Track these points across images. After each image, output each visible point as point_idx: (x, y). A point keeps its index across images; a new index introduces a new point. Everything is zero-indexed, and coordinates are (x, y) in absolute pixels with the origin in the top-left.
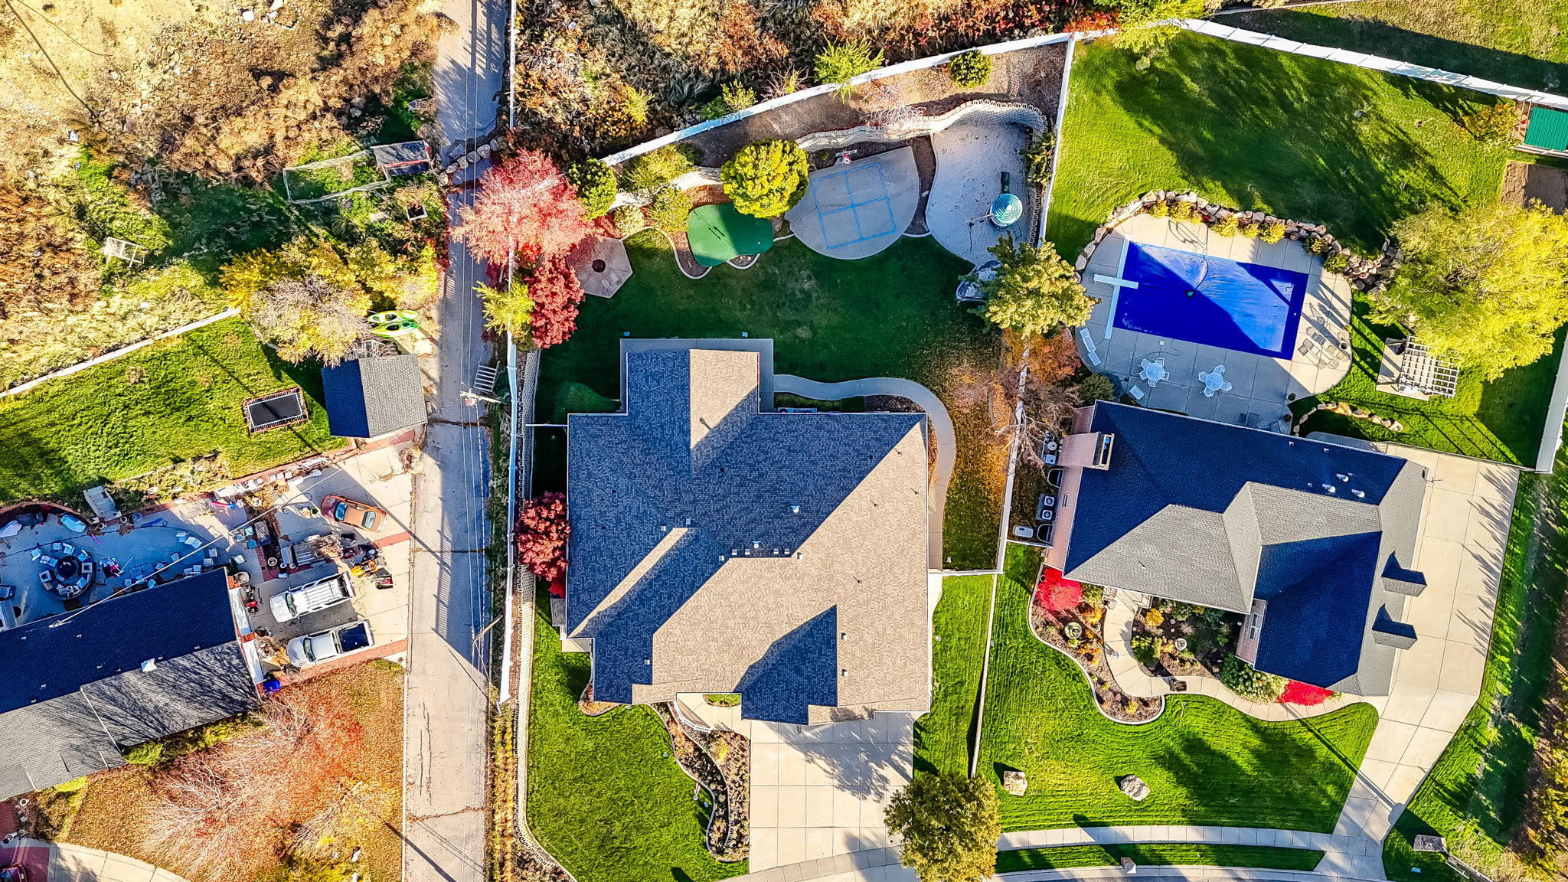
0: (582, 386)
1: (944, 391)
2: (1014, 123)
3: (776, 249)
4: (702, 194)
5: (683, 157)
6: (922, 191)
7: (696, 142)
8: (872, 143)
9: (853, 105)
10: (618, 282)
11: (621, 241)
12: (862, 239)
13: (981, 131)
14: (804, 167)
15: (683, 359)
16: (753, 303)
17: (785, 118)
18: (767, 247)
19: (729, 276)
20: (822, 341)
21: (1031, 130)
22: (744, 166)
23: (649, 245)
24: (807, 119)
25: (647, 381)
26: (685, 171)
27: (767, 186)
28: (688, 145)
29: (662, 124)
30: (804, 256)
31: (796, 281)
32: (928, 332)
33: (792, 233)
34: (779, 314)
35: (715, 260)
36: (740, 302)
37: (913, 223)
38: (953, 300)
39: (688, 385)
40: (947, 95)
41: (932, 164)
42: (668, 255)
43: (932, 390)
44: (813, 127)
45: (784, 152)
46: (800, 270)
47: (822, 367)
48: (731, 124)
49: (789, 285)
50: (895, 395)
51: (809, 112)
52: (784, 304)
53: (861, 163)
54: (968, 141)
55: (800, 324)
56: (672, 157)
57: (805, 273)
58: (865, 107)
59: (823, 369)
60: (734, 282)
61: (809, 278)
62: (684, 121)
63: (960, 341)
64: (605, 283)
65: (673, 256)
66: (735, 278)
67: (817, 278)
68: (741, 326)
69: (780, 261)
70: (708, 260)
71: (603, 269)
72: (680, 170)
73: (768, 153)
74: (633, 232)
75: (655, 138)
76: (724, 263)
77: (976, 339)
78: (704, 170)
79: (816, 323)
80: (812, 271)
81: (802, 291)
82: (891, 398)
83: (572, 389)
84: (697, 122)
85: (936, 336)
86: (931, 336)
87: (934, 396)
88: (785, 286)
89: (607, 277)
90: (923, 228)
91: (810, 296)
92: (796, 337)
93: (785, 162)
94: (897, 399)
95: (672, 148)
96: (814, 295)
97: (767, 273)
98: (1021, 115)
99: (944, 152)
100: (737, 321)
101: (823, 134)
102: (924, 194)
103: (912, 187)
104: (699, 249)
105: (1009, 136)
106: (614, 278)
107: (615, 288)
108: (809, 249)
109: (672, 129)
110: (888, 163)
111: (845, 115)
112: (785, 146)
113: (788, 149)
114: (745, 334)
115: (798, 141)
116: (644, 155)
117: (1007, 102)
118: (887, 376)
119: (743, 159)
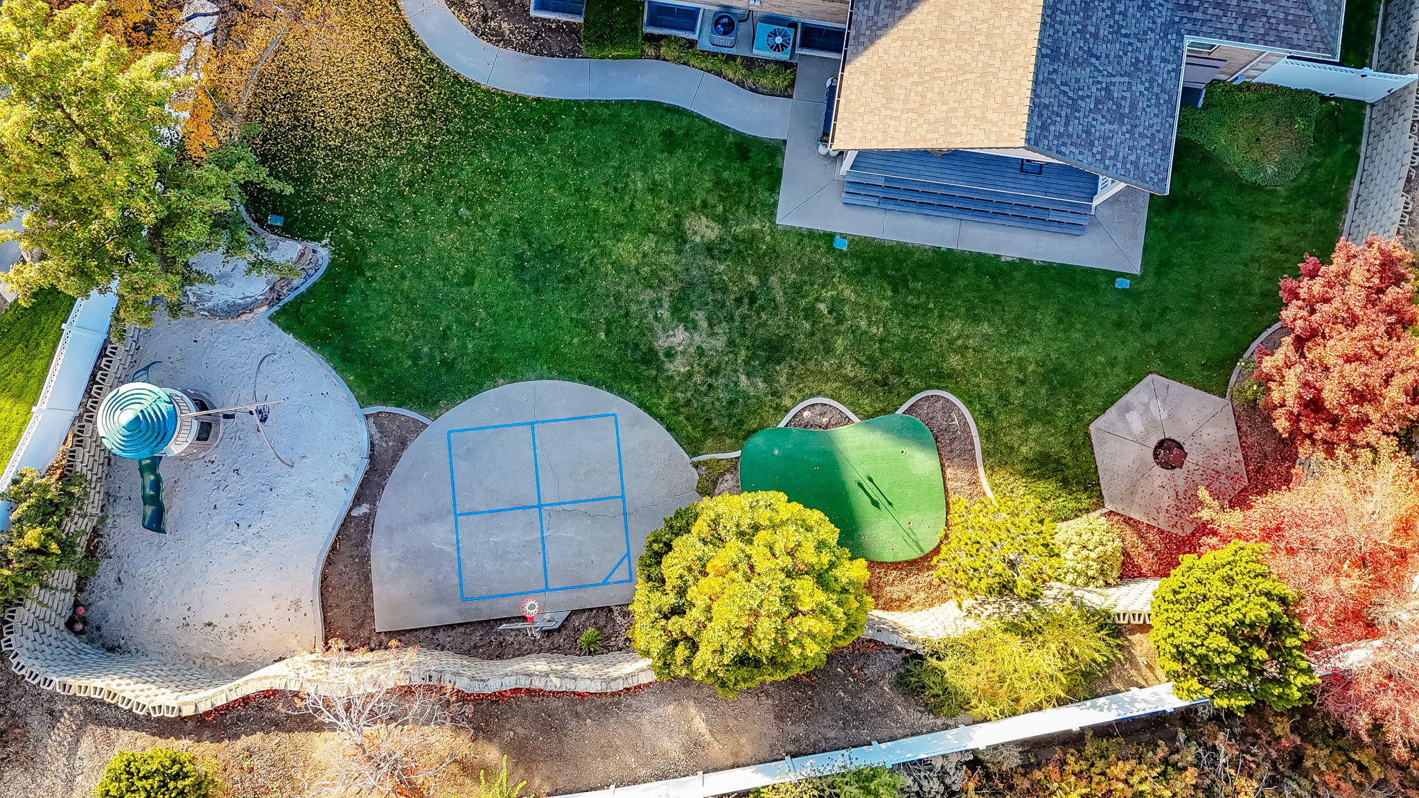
0: (1247, 175)
1: (395, 43)
2: (112, 649)
3: (740, 432)
4: (895, 591)
5: (952, 678)
6: (369, 518)
7: (912, 716)
8: (471, 652)
9: (492, 754)
10: (1128, 409)
11: (1109, 507)
12: (532, 424)
13: (195, 642)
14: (645, 601)
15: (1044, 127)
16: (810, 313)
17: (671, 746)
18: (758, 440)
19: (859, 385)
20: (663, 203)
21: (70, 624)
22: (823, 611)
23: (1041, 486)
24: (616, 731)
25: (1133, 107)
26: (951, 645)
27: (757, 552)
28: (933, 710)
29: (1003, 777)
30: (675, 407)
31: (701, 352)
32: (410, 184)
33: (696, 466)
34: (754, 280)
35: (888, 430)
36: (840, 320)
37: (403, 444)
38: (339, 247)
39: (1040, 56)
40: (244, 741)
41: (333, 580)
42: (999, 456)
43: (424, 50)
44: (604, 709)
45: (694, 647)
46: (690, 375)
47: (671, 142)
48: (814, 750)
49: (720, 343)
50: (510, 51)
51: (607, 751)
52: (739, 301)
53: (503, 607)
54: (233, 621)
55: (709, 249)
56: (983, 683)
57: (677, 367)
58: (463, 745)
59: (668, 135)
60: (849, 370)
61: (670, 354)
62: (944, 773)
63: (338, 152)
64: (1159, 411)
65: (986, 454)
66: (846, 380)
67: (652, 352)
68: (847, 263)
69: (732, 403)
70: (906, 433)
71: (1161, 444)
72: (965, 648)
73: (748, 632)
74: (1080, 524)
75: (1023, 743)
76: (867, 417)
77: (299, 150)
78: (900, 641)
79: (670, 246)
80: (660, 369)
81: (692, 326)
82: (523, 48)
83: (1271, 169)
84: (909, 767)
85: (392, 173)
86: (404, 173)
87: (422, 37)
88: (731, 343)
89: (1152, 424)
90: (380, 427)
91: (675, 310)
92: (723, 220)
93: (695, 614)
94: (507, 43)
95: (983, 708)
96: (665, 313)
97: (768, 380)
98: (76, 664)
99: (297, 604)
100: (856, 277)
101: (581, 687)
102: (364, 509)
103: (390, 530)
104: (924, 462)
105: (128, 620)
106: (1136, 422)
107: (1138, 395)
108: (660, 418)
109: (974, 762)
110: (440, 598)
111: (517, 728)
112: (688, 662)
113: (681, 652)
114: (841, 245)
115: (650, 677)
116: (1061, 702)
117: (91, 701)
118: (523, 99)
119: (822, 626)
